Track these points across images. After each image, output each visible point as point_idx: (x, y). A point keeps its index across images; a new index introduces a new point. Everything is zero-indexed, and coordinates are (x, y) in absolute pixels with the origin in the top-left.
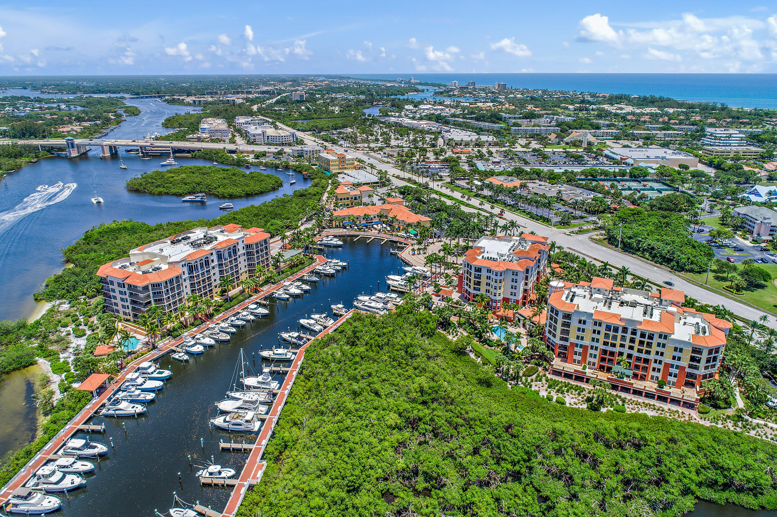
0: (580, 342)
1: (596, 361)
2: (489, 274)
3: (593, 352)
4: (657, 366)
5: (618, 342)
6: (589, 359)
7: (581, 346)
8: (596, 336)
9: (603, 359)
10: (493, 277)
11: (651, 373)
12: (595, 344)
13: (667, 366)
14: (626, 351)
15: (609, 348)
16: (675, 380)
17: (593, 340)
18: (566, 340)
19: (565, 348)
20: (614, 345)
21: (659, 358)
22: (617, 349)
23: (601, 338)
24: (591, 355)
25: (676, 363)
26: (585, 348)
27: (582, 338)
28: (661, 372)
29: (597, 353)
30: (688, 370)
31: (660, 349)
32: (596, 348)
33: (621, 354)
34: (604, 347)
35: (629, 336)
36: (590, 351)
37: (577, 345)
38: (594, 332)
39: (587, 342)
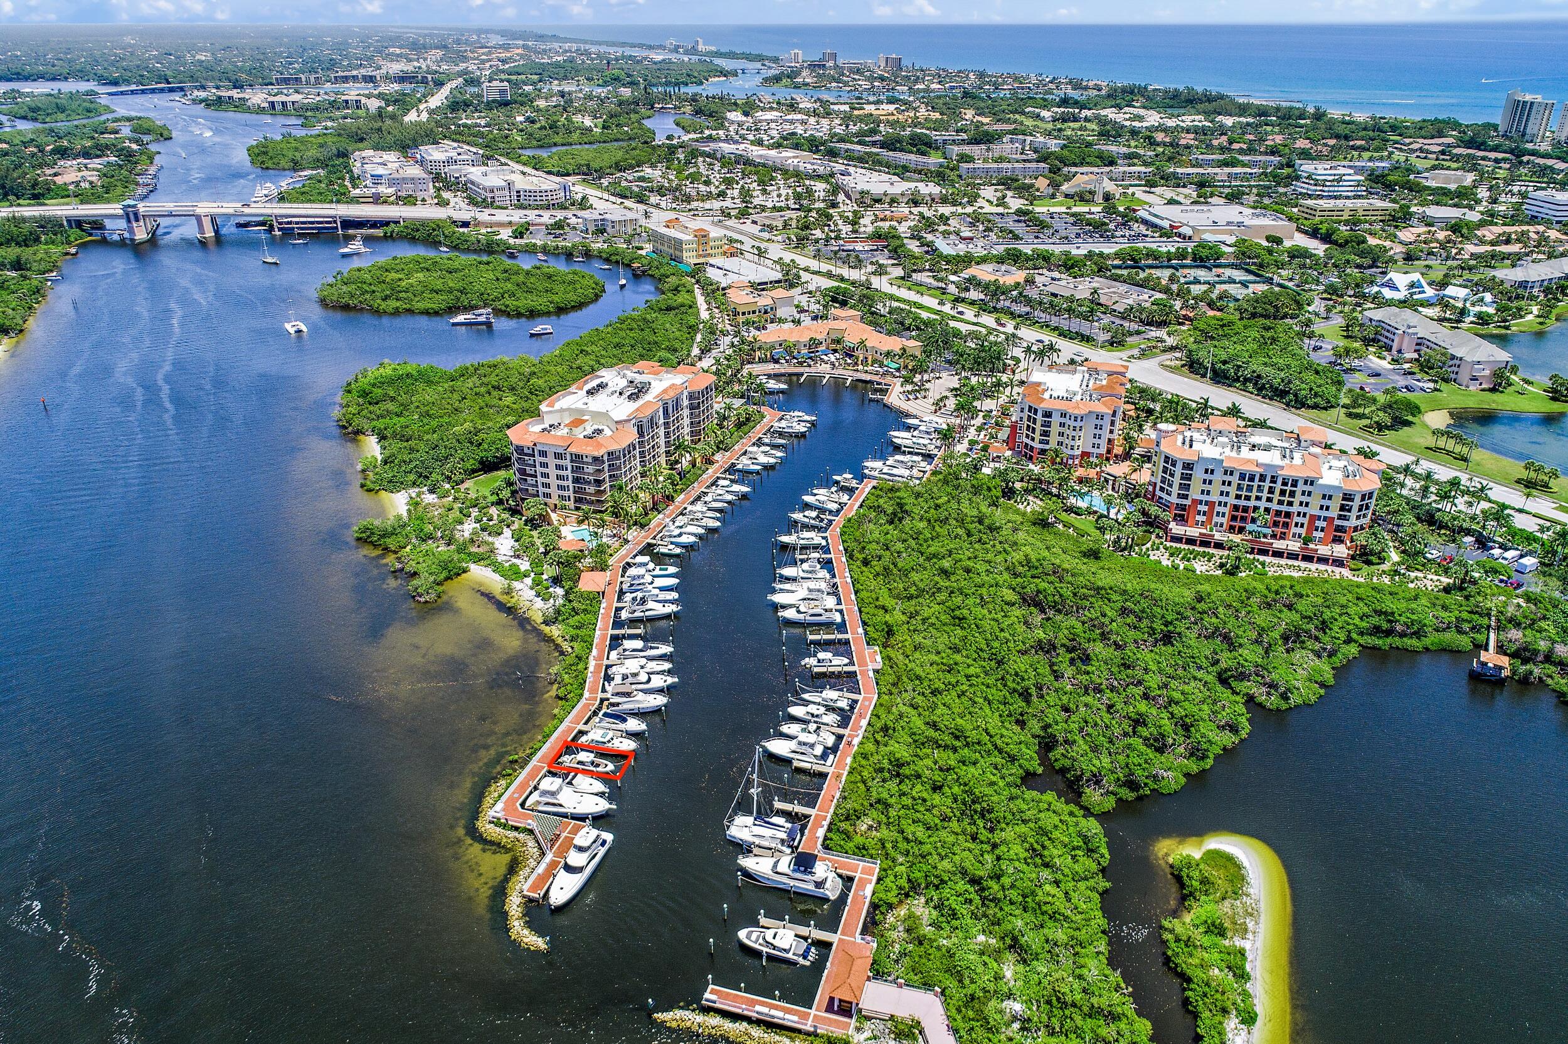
0: (1205, 498)
1: (1224, 520)
2: (1063, 420)
3: (1221, 509)
4: (1300, 520)
5: (1254, 494)
6: (1215, 519)
7: (1207, 503)
8: (1226, 489)
9: (1234, 518)
10: (1072, 423)
11: (1294, 530)
12: (1223, 499)
13: (1314, 518)
14: (1263, 504)
15: (1242, 503)
16: (1322, 535)
17: (1222, 493)
18: (1186, 497)
19: (1183, 508)
20: (1248, 498)
21: (1303, 509)
22: (1252, 503)
23: (1233, 490)
24: (1218, 513)
25: (1324, 513)
26: (1210, 504)
27: (1208, 493)
28: (1305, 526)
29: (1227, 510)
30: (1337, 522)
31: (1305, 499)
32: (1226, 504)
33: (1256, 508)
34: (1236, 502)
35: (1267, 484)
36: (1217, 508)
37: (1201, 502)
38: (1224, 483)
39: (1215, 497)
